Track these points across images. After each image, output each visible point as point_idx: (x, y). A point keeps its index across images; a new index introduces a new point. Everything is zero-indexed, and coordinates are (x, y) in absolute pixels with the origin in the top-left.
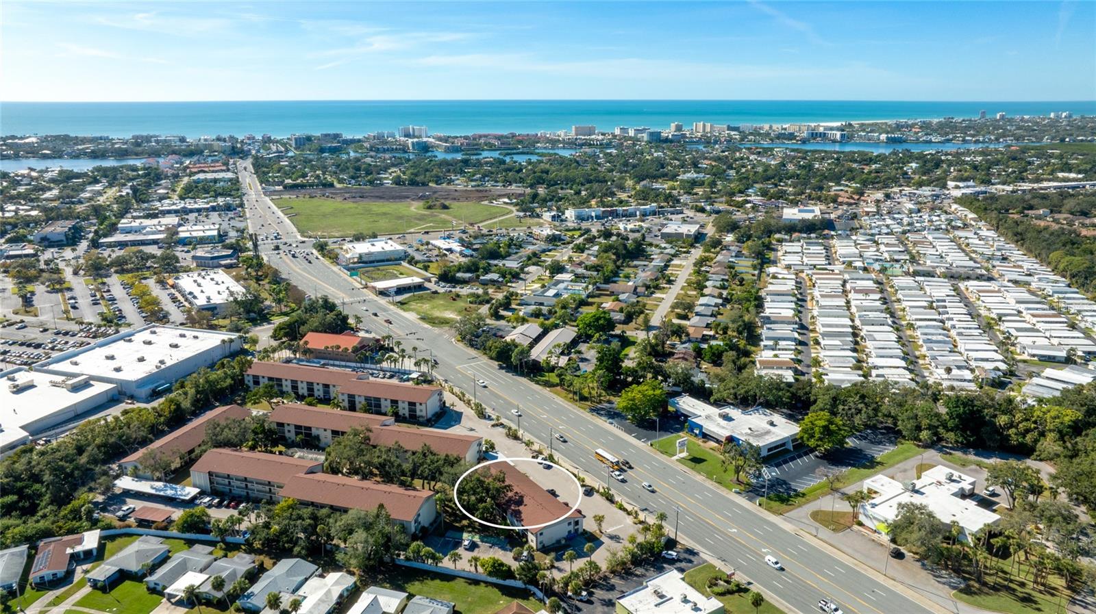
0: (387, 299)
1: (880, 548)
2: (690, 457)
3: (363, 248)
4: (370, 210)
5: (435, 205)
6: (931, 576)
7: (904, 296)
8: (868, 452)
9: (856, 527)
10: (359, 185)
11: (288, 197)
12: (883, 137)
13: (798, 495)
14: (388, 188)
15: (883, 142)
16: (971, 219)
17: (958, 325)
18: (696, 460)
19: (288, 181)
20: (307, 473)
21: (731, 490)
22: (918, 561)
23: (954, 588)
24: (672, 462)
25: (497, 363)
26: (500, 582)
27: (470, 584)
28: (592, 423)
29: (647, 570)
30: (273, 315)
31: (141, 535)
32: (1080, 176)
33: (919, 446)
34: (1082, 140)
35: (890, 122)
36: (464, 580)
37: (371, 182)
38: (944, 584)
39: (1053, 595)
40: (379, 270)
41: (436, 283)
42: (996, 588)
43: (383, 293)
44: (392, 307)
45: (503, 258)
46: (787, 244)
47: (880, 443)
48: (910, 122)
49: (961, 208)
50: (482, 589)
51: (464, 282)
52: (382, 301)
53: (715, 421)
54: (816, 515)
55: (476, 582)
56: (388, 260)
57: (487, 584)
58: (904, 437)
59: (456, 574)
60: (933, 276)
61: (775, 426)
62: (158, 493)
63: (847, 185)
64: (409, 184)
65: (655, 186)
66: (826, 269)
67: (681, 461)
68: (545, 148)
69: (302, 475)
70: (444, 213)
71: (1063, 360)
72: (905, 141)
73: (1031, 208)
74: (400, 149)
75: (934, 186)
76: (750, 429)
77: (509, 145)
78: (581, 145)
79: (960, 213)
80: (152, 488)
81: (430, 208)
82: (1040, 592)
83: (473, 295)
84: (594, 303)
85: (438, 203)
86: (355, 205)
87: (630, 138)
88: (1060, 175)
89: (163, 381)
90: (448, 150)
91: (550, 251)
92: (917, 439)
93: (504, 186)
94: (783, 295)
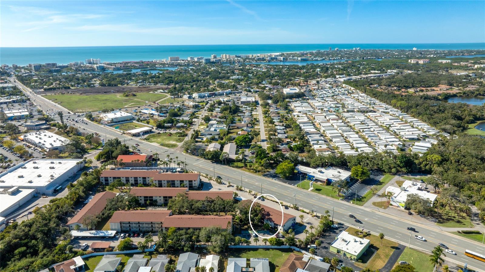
0: (139, 138)
1: (403, 212)
2: (315, 189)
3: (111, 116)
4: (98, 98)
5: (129, 95)
6: (426, 219)
7: (350, 120)
8: (376, 179)
9: (390, 206)
10: (83, 87)
11: (50, 94)
12: (299, 59)
13: (363, 198)
14: (98, 88)
15: (299, 61)
16: (353, 89)
17: (376, 129)
18: (318, 190)
19: (45, 87)
20: (170, 215)
21: (339, 199)
22: (418, 215)
23: (436, 222)
24: (309, 191)
25: (210, 161)
26: (278, 247)
27: (266, 250)
28: (267, 181)
29: (330, 233)
30: (88, 150)
31: (103, 255)
32: (379, 72)
33: (391, 175)
34: (370, 59)
35: (298, 52)
36: (262, 249)
37: (89, 86)
38: (431, 221)
39: (465, 219)
40: (123, 125)
41: (156, 129)
42: (448, 220)
43: (135, 135)
44: (143, 141)
45: (180, 116)
46: (293, 103)
47: (378, 175)
48: (305, 52)
49: (347, 86)
50: (271, 252)
51: (169, 128)
52: (137, 139)
53: (318, 174)
54: (374, 204)
55: (267, 249)
56: (126, 120)
57: (273, 249)
58: (385, 172)
59: (257, 247)
60: (354, 112)
61: (341, 173)
62: (96, 236)
63: (299, 79)
64: (108, 86)
65: (223, 82)
66: (315, 112)
67: (312, 191)
68: (160, 67)
69: (168, 217)
70: (135, 98)
71: (417, 139)
72: (308, 60)
73: (372, 84)
74: (91, 70)
75: (332, 77)
76: (333, 175)
77: (143, 66)
78: (176, 66)
79: (347, 87)
80: (90, 233)
81: (127, 96)
82: (461, 218)
83: (178, 133)
84: (234, 132)
85: (130, 94)
86: (87, 97)
87: (196, 62)
88: (372, 71)
89: (58, 185)
90: (114, 69)
91: (197, 112)
92: (391, 172)
93: (155, 85)
94: (306, 123)
